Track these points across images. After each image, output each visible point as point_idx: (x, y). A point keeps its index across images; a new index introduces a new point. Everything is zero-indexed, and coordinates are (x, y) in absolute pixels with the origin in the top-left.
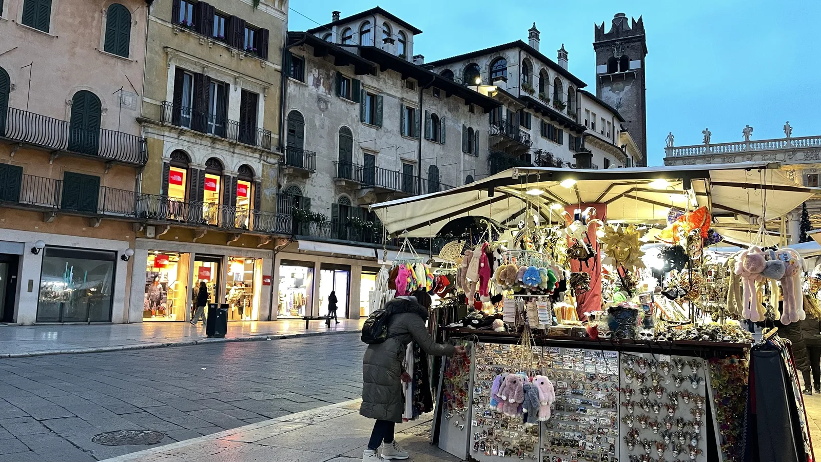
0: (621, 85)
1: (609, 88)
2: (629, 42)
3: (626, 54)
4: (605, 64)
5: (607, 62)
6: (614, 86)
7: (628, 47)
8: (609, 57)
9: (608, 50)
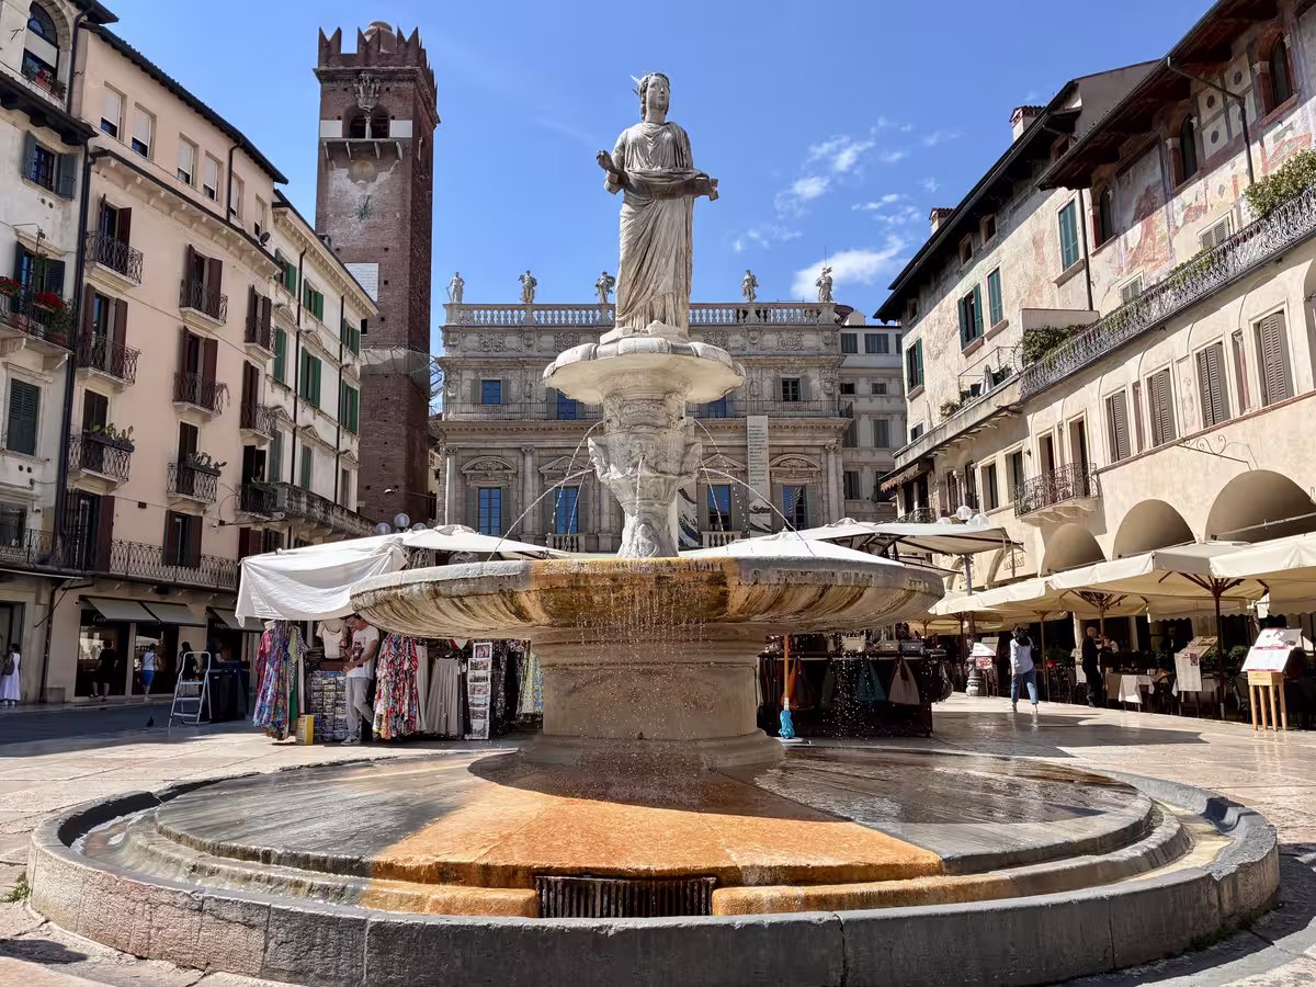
0: (370, 168)
1: (344, 172)
2: (390, 80)
3: (384, 103)
4: (339, 118)
5: (342, 115)
6: (356, 168)
7: (388, 89)
8: (348, 105)
9: (345, 90)
